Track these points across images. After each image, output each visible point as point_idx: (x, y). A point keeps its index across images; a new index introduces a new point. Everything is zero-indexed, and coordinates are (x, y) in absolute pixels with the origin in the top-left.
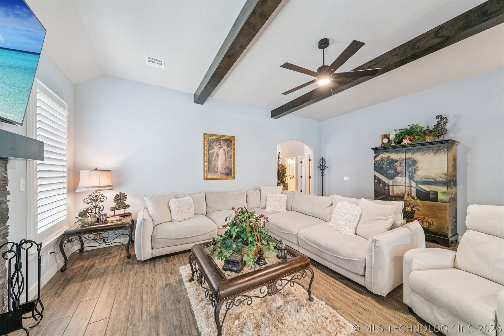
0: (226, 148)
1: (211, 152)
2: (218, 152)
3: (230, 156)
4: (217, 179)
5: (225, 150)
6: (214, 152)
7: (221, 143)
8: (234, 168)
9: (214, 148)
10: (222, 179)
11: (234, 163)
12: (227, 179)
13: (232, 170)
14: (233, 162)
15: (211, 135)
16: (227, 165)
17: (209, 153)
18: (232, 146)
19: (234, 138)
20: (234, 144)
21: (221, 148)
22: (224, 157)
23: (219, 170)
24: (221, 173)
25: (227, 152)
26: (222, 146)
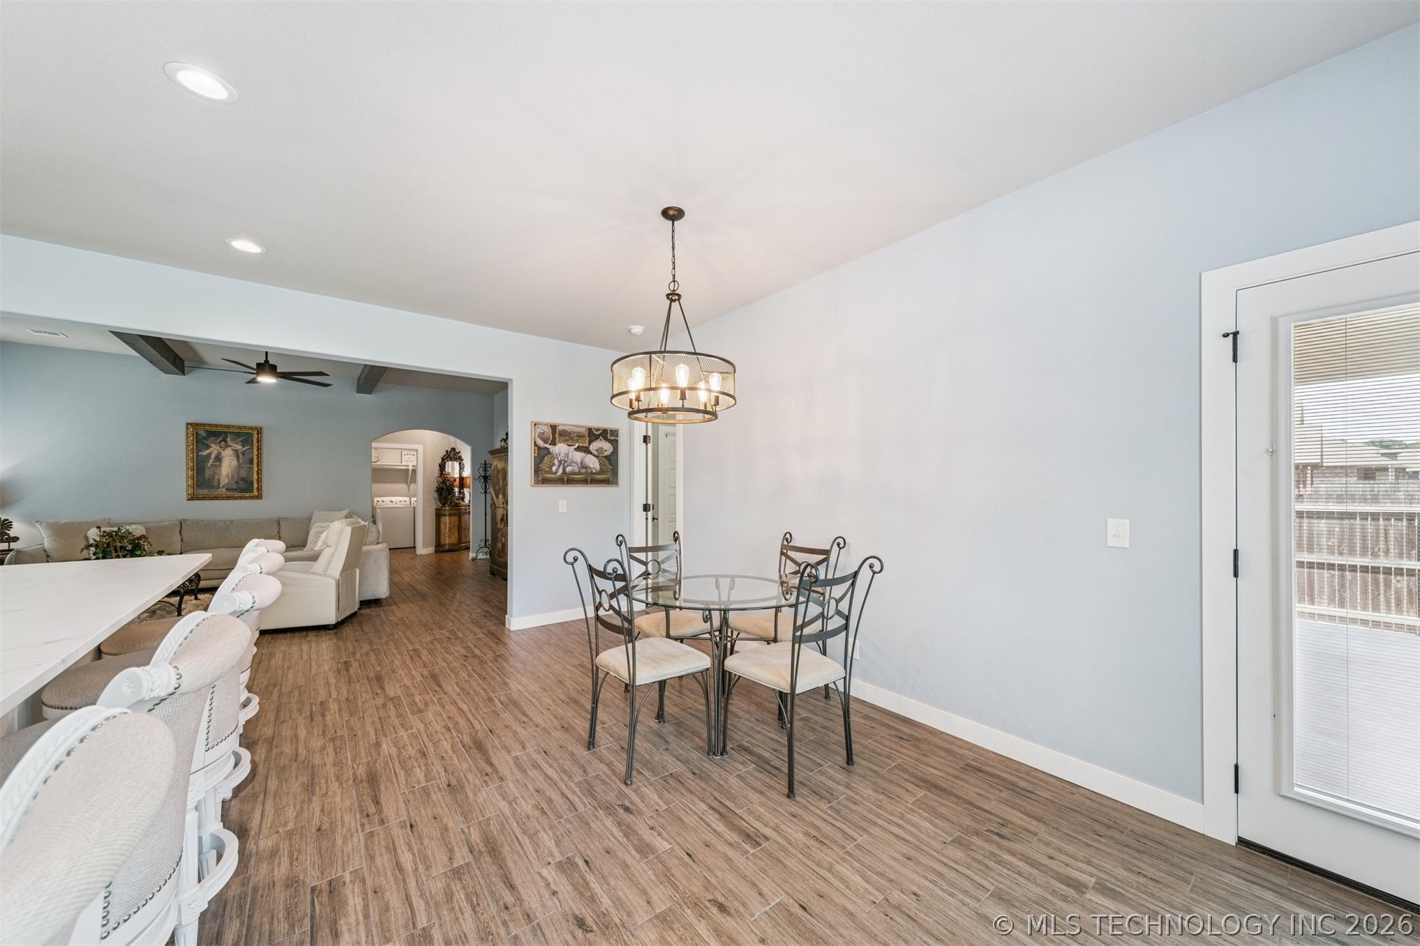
0: (239, 447)
1: (204, 453)
2: (219, 453)
3: (251, 461)
4: (216, 498)
5: (236, 451)
6: (210, 454)
7: (228, 439)
8: (259, 480)
9: (210, 447)
10: (228, 498)
11: (259, 472)
12: (241, 498)
13: (255, 482)
14: (255, 469)
15: (203, 425)
16: (243, 473)
17: (197, 455)
18: (255, 445)
19: (259, 431)
20: (259, 441)
21: (228, 446)
22: (235, 462)
23: (222, 484)
24: (227, 489)
25: (243, 454)
26: (231, 444)
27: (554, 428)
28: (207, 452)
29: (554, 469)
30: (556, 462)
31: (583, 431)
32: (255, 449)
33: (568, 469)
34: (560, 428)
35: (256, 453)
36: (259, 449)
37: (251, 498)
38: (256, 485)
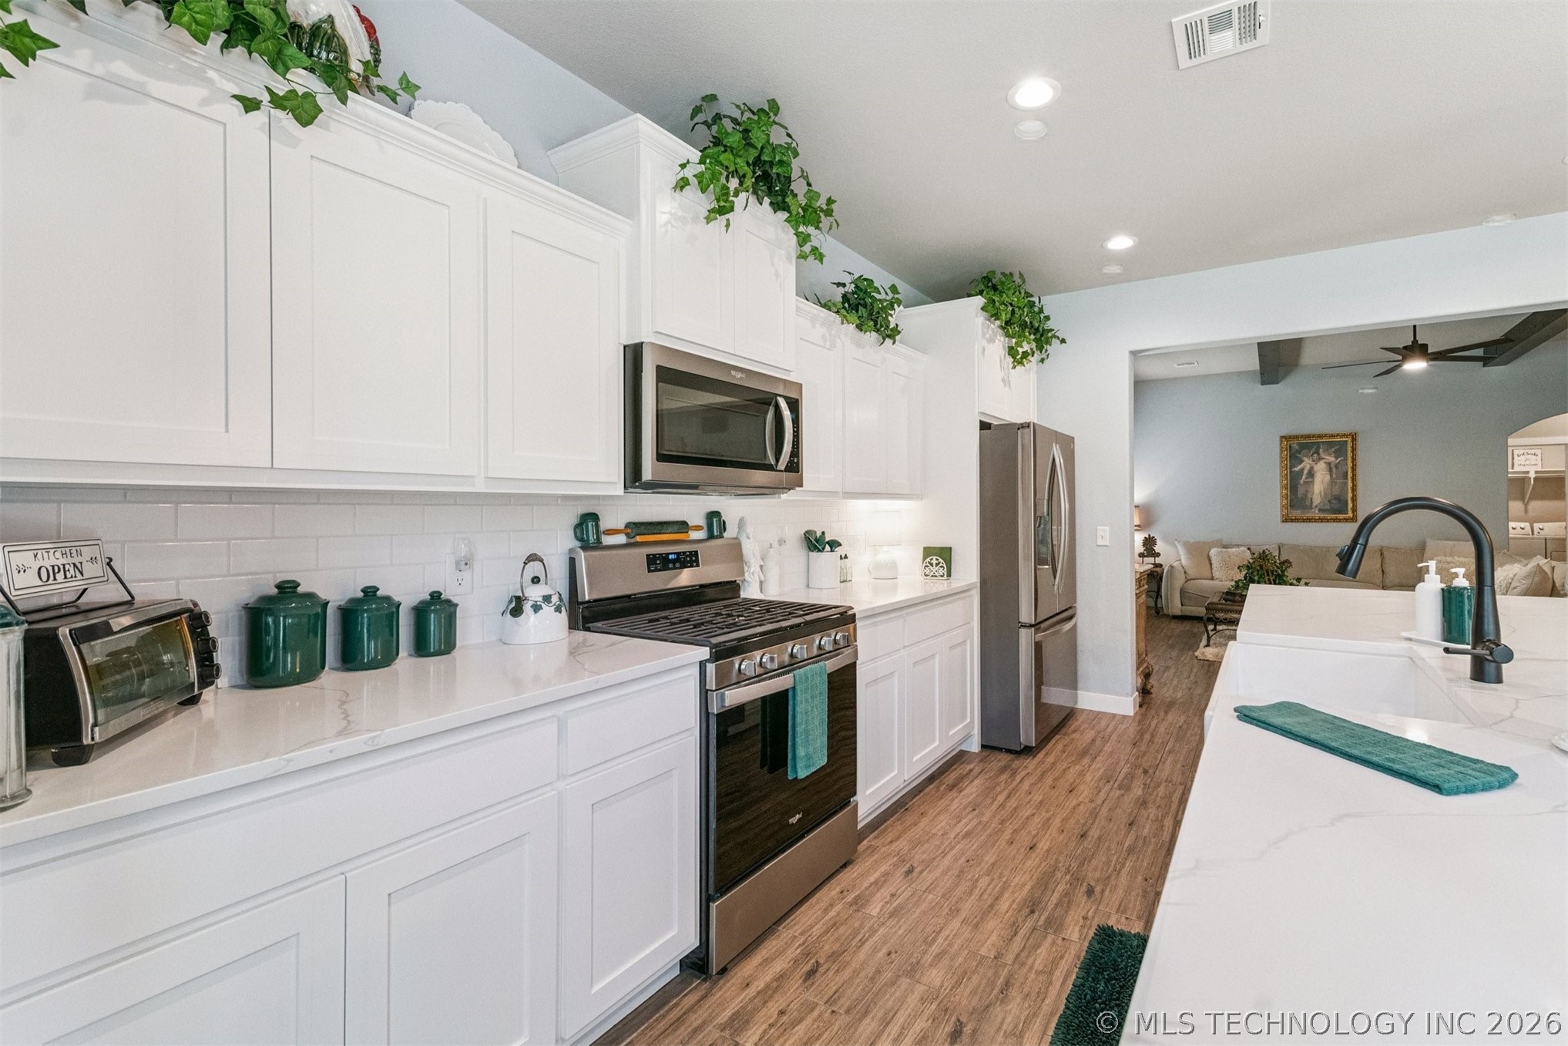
0: (1332, 459)
1: (1297, 469)
2: (1312, 468)
3: (1346, 473)
4: (1309, 520)
5: (1329, 464)
6: (1302, 470)
7: (1321, 450)
8: (1354, 499)
9: (1302, 461)
10: (1322, 520)
11: (1354, 489)
12: (1335, 520)
13: (1350, 502)
14: (1350, 485)
15: (1296, 437)
16: (1336, 490)
17: (1291, 472)
18: (1350, 454)
19: (1354, 437)
20: (1354, 449)
21: (1320, 459)
22: (1328, 478)
23: (1315, 504)
24: (1320, 510)
25: (1337, 467)
26: (1323, 456)
28: (1299, 467)
32: (1350, 461)
35: (1350, 464)
36: (1354, 460)
37: (1346, 520)
38: (1350, 505)
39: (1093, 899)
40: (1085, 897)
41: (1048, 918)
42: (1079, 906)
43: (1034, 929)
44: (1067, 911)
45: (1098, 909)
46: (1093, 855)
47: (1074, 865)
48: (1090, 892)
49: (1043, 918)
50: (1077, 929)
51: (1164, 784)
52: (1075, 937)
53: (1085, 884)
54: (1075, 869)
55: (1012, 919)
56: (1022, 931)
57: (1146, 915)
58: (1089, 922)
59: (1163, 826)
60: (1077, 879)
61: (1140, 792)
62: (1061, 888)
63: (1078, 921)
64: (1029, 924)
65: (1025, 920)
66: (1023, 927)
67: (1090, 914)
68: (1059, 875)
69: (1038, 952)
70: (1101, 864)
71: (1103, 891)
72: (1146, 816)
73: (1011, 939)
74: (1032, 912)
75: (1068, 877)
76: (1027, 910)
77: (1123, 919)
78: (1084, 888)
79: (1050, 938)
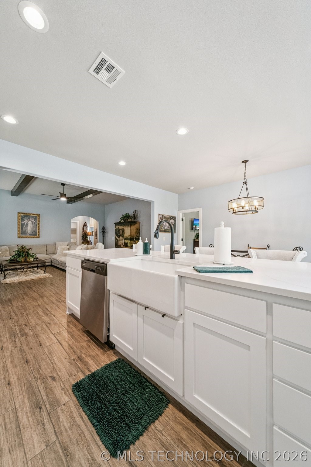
0: (33, 221)
1: (23, 223)
2: (28, 223)
3: (37, 225)
5: (32, 222)
6: (25, 223)
7: (30, 218)
8: (39, 232)
9: (24, 220)
10: (30, 237)
12: (34, 237)
13: (38, 233)
14: (38, 228)
15: (22, 213)
18: (38, 220)
19: (39, 215)
20: (39, 219)
21: (30, 220)
22: (32, 226)
23: (28, 233)
24: (30, 235)
25: (34, 223)
26: (31, 220)
27: (163, 215)
29: (163, 228)
30: (163, 226)
31: (169, 217)
32: (38, 221)
33: (166, 228)
34: (164, 216)
35: (38, 223)
36: (39, 221)
37: (37, 237)
38: (38, 234)
39: (57, 380)
40: (54, 382)
41: (49, 404)
42: (55, 387)
43: (49, 414)
44: (54, 394)
45: (62, 382)
46: (39, 365)
47: (36, 375)
48: (53, 379)
49: (48, 406)
50: (64, 395)
51: (37, 326)
52: (67, 399)
53: (48, 378)
54: (38, 376)
55: (35, 421)
56: (45, 420)
57: (78, 369)
58: (65, 389)
59: (51, 338)
60: (44, 379)
61: (32, 333)
62: (41, 388)
63: (62, 392)
64: (45, 415)
65: (41, 415)
66: (43, 418)
67: (63, 386)
68: (34, 383)
69: (61, 420)
70: (46, 366)
71: (57, 374)
72: (42, 339)
73: (45, 429)
74: (40, 408)
75: (39, 381)
76: (38, 410)
77: (74, 377)
78: (50, 380)
79: (59, 410)
